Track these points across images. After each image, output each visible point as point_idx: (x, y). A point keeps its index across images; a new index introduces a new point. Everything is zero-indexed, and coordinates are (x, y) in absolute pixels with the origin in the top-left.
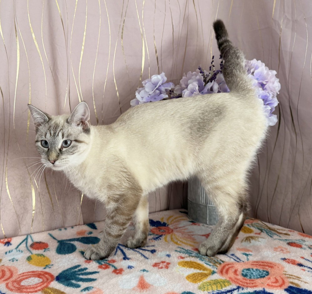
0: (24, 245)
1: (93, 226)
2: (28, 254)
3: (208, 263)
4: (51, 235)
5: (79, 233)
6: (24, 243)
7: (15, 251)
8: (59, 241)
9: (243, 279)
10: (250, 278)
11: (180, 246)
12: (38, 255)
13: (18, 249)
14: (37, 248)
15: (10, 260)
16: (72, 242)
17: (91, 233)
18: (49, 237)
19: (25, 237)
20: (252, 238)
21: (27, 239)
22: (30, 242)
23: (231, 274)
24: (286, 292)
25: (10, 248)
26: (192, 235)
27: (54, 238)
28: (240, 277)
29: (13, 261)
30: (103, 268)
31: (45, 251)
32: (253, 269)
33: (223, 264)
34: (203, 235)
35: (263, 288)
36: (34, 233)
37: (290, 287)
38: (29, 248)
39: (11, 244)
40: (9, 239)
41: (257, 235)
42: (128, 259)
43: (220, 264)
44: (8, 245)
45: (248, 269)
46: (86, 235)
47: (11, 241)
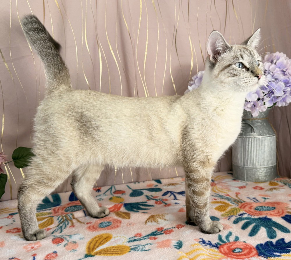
0: (109, 191)
1: (159, 181)
2: (111, 196)
3: (233, 202)
4: (128, 186)
5: (148, 186)
6: (110, 190)
7: (103, 195)
8: (133, 190)
9: (255, 211)
10: (260, 211)
11: (216, 193)
12: (117, 197)
13: (105, 194)
14: (118, 193)
15: (98, 200)
16: (142, 191)
17: (157, 186)
18: (127, 187)
19: (110, 187)
20: (275, 189)
21: (111, 188)
22: (113, 190)
23: (247, 208)
24: (282, 218)
25: (100, 193)
26: (229, 187)
27: (130, 188)
28: (252, 210)
29: (100, 200)
30: (158, 204)
31: (122, 195)
32: (265, 207)
33: (243, 203)
34: (237, 187)
35: (265, 216)
36: (117, 185)
37: (287, 216)
38: (112, 193)
39: (100, 191)
40: (100, 188)
41: (280, 187)
42: (177, 199)
43: (241, 203)
44: (99, 192)
45: (262, 207)
46: (153, 187)
47: (100, 189)
